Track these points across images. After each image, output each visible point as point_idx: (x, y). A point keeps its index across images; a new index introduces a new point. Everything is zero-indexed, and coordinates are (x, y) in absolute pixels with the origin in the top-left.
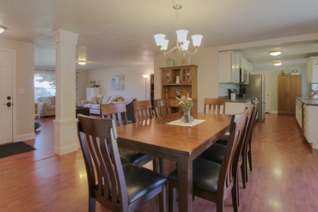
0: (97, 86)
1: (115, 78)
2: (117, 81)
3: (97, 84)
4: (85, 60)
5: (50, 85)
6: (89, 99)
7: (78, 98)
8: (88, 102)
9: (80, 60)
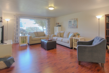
0: (60, 26)
1: (71, 20)
2: (73, 23)
3: (60, 24)
4: (53, 6)
5: (38, 25)
6: (56, 34)
7: (50, 32)
8: (55, 36)
9: (50, 6)
